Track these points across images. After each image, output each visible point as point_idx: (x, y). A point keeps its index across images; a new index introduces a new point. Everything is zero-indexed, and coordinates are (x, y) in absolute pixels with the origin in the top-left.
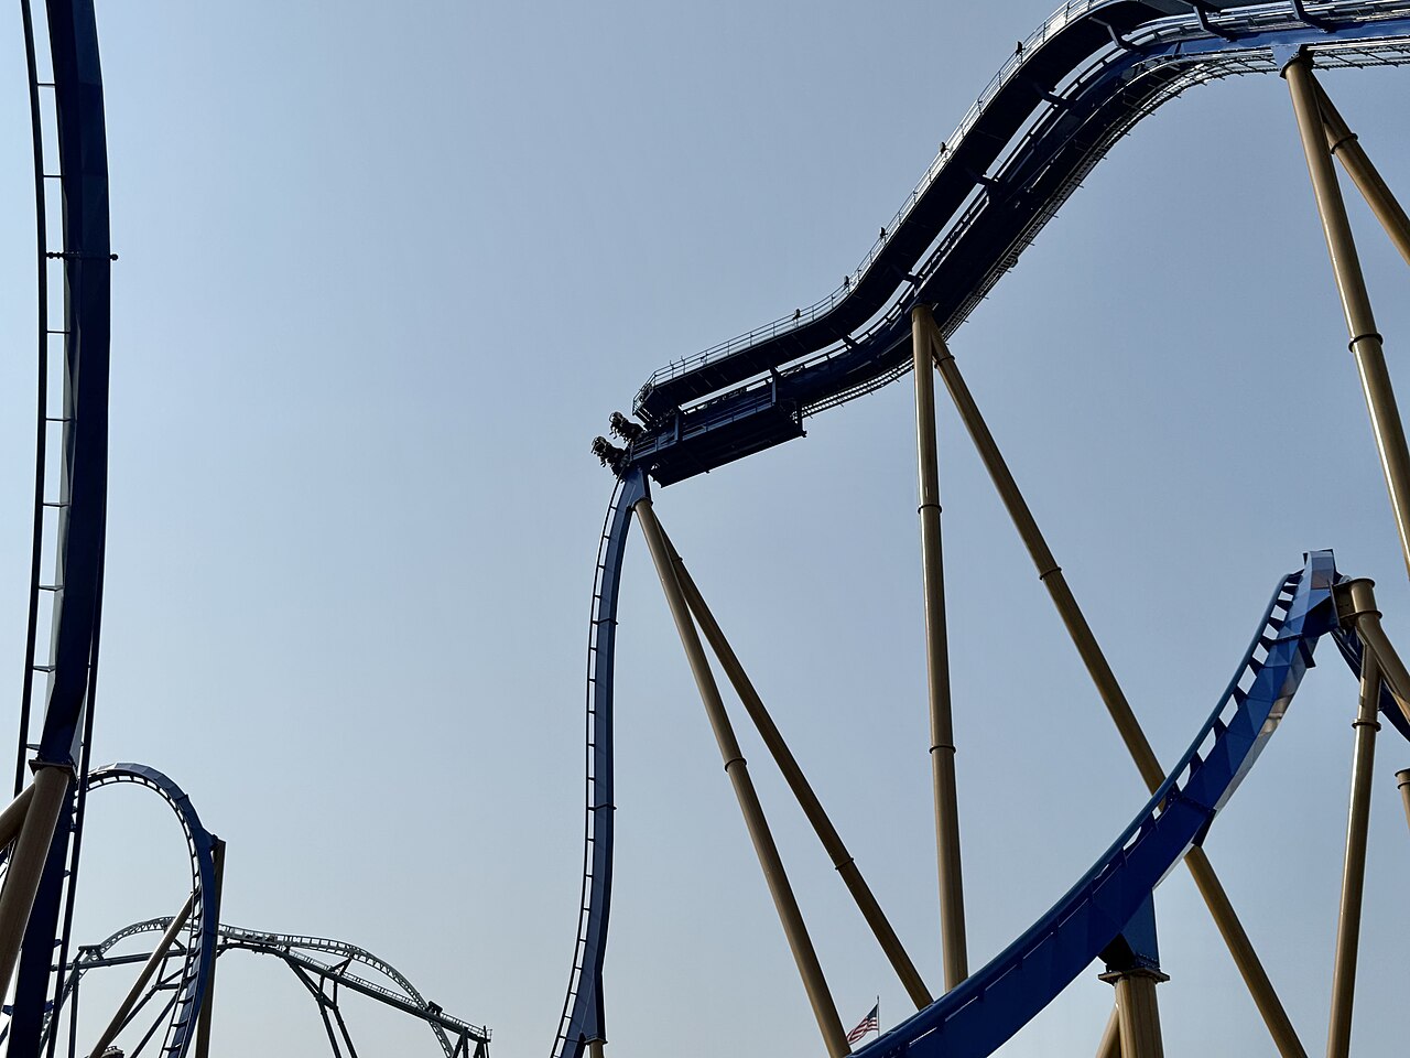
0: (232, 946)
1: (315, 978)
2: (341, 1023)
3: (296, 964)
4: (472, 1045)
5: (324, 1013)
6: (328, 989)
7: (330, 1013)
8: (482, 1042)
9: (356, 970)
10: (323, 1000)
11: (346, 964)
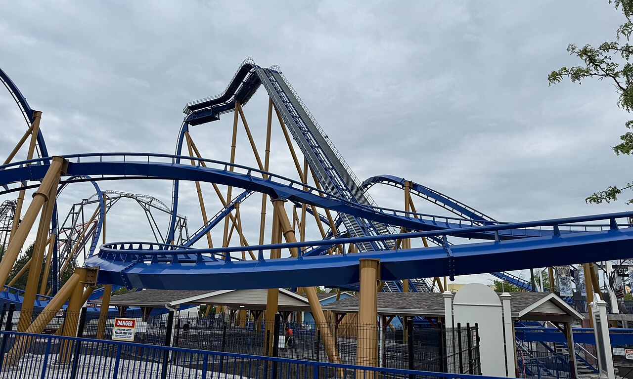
0: (122, 197)
1: (144, 204)
2: (151, 215)
3: (138, 201)
4: (182, 221)
5: (146, 213)
6: (147, 206)
7: (148, 212)
8: (185, 220)
9: (154, 203)
10: (146, 210)
11: (151, 201)
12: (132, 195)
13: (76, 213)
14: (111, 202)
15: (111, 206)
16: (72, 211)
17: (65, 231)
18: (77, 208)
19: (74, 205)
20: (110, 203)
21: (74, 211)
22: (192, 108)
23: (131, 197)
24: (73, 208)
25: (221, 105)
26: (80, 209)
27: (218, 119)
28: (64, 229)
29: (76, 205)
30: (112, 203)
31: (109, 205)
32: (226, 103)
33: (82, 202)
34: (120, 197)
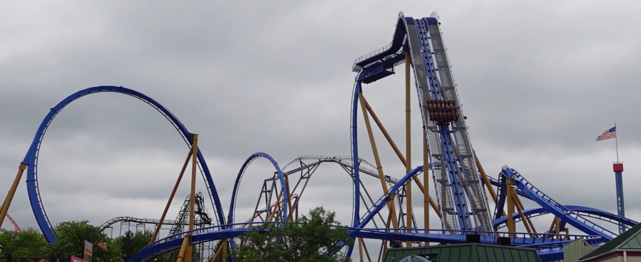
0: (322, 161)
3: (343, 165)
12: (334, 158)
13: (269, 192)
14: (309, 170)
15: (309, 176)
16: (264, 190)
17: (259, 215)
18: (269, 184)
19: (266, 181)
20: (308, 172)
21: (266, 189)
22: (361, 64)
23: (332, 160)
24: (265, 185)
25: (393, 56)
26: (273, 186)
27: (393, 73)
28: (257, 212)
29: (268, 180)
30: (310, 172)
31: (307, 175)
32: (397, 54)
33: (274, 176)
34: (320, 162)
